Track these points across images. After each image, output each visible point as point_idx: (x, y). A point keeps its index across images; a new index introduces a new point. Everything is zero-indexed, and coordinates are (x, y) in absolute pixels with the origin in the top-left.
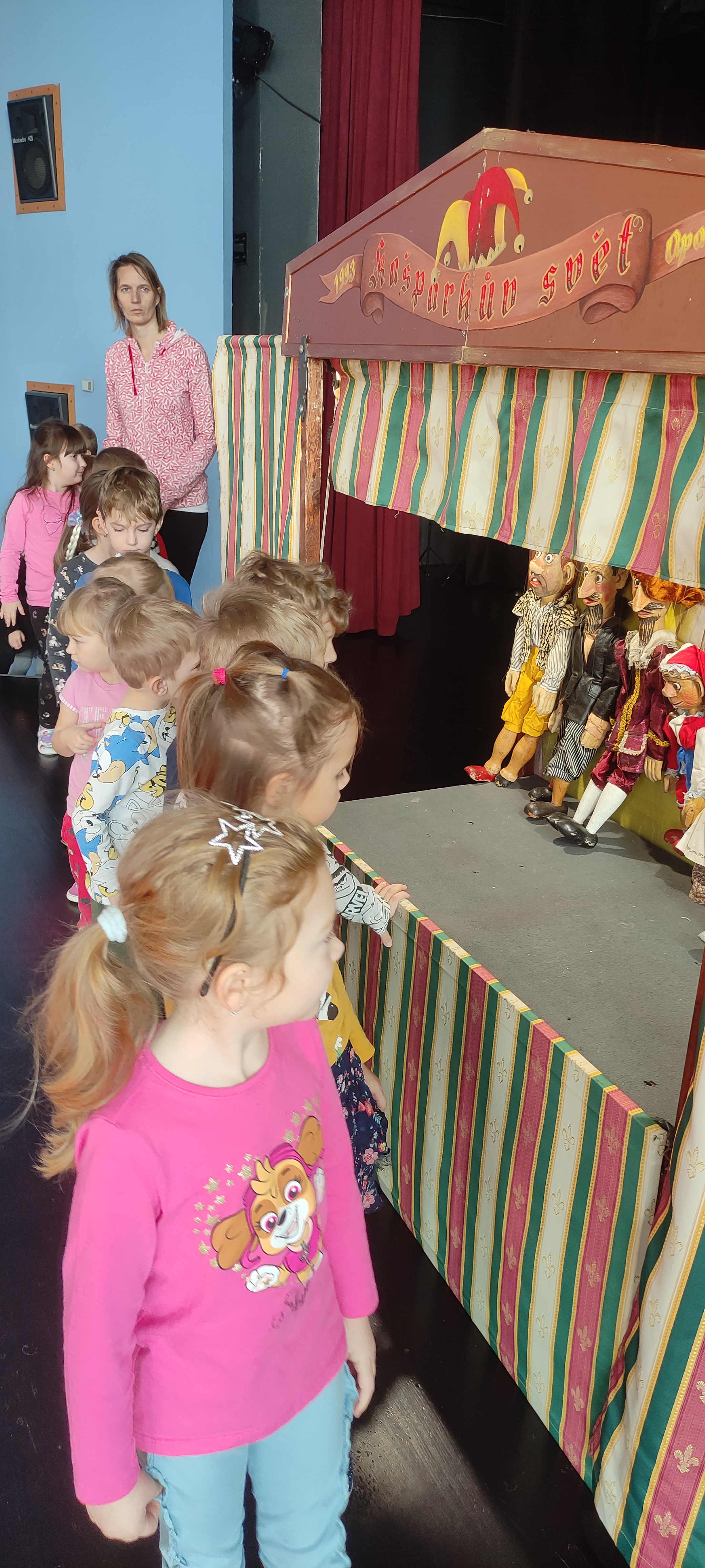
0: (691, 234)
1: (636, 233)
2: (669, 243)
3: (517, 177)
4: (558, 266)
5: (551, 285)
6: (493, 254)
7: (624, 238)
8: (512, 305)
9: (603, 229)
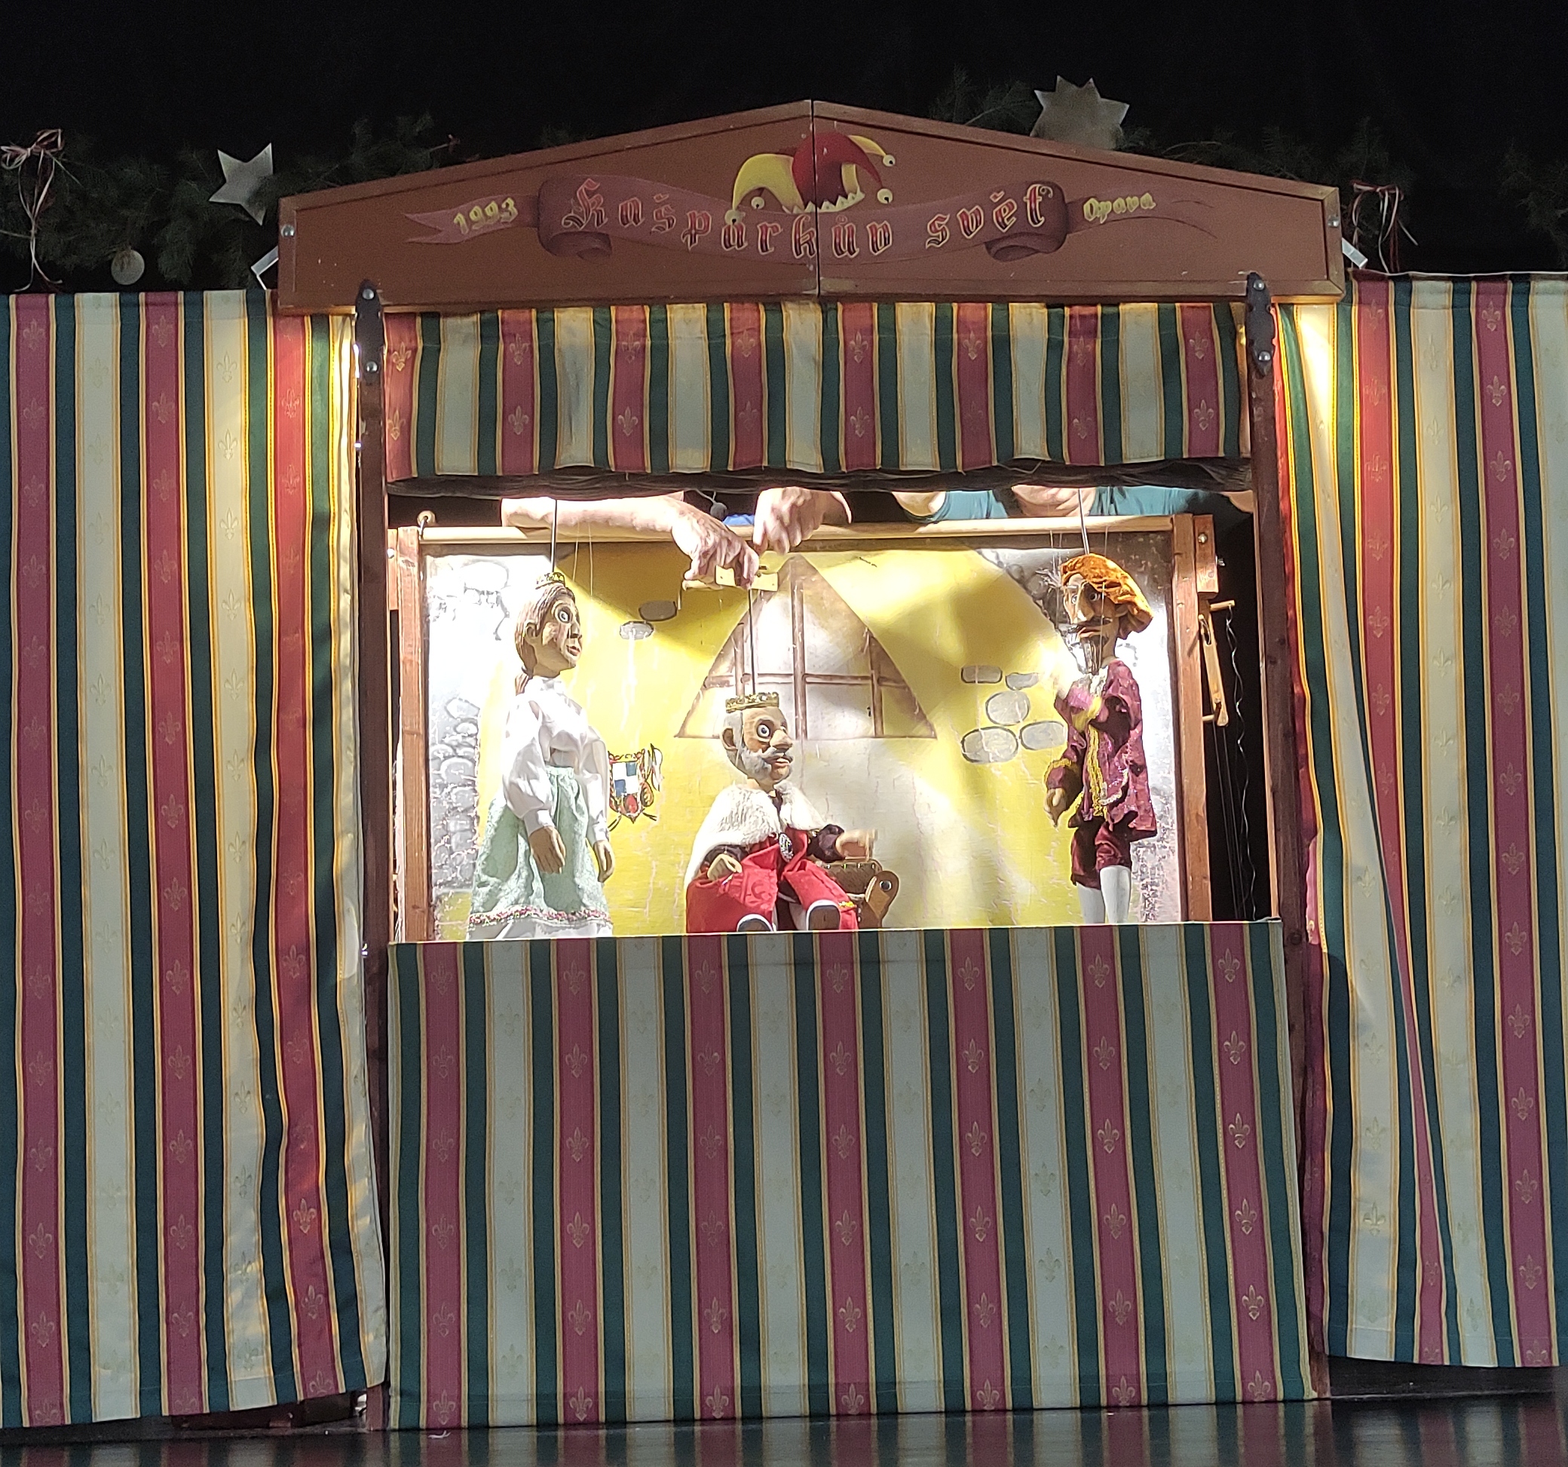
0: (1109, 203)
1: (1045, 197)
2: (1086, 207)
3: (866, 143)
4: (948, 216)
5: (942, 230)
6: (842, 204)
7: (1033, 200)
8: (885, 245)
9: (1002, 193)
